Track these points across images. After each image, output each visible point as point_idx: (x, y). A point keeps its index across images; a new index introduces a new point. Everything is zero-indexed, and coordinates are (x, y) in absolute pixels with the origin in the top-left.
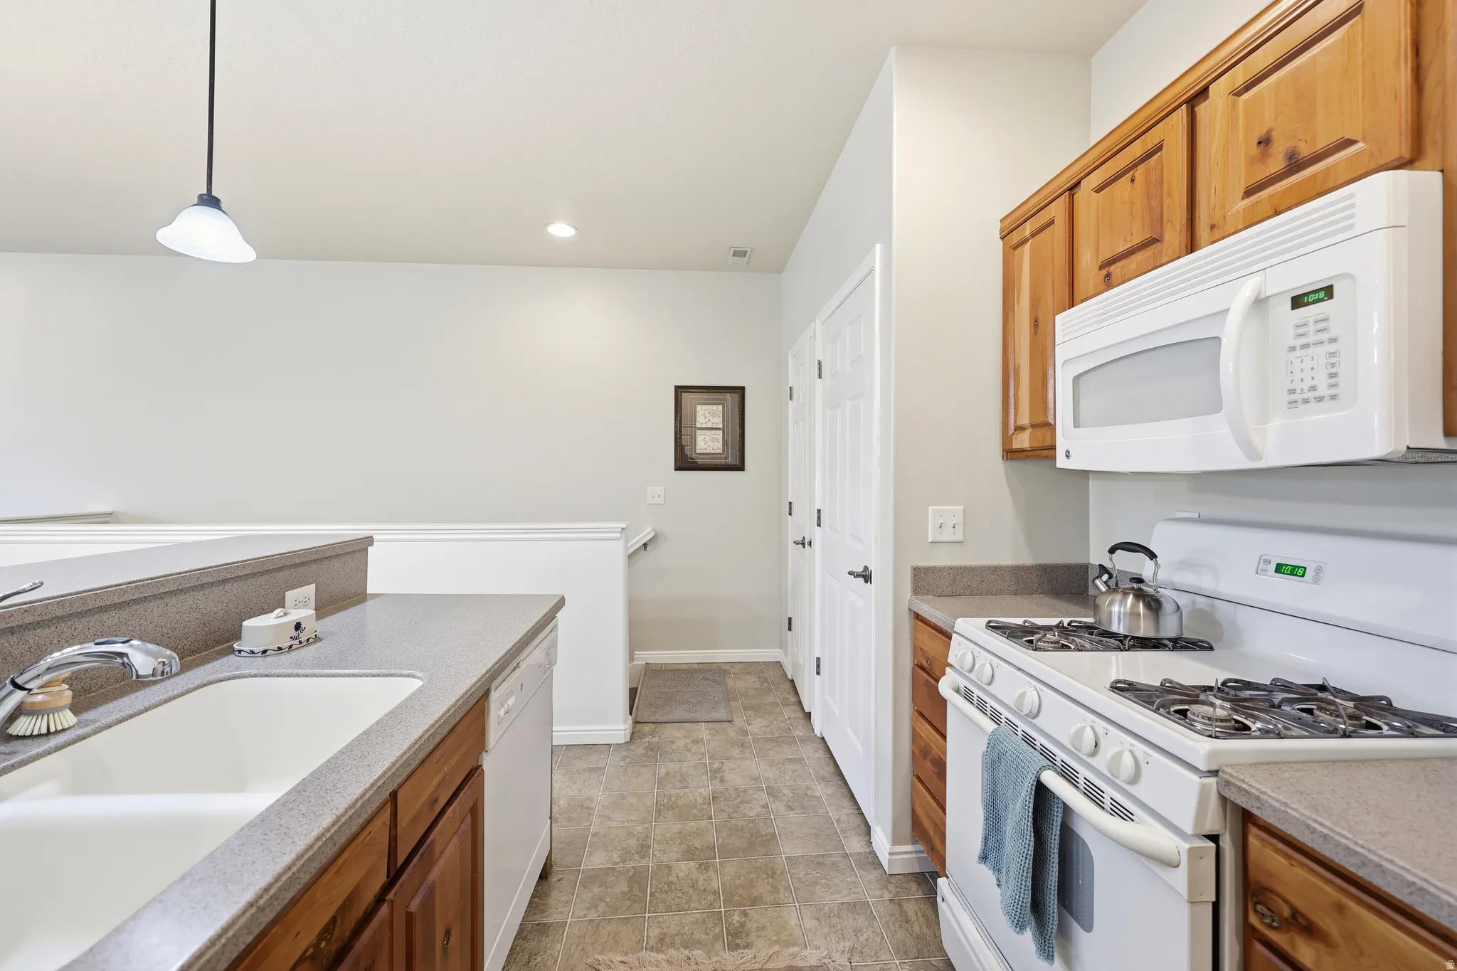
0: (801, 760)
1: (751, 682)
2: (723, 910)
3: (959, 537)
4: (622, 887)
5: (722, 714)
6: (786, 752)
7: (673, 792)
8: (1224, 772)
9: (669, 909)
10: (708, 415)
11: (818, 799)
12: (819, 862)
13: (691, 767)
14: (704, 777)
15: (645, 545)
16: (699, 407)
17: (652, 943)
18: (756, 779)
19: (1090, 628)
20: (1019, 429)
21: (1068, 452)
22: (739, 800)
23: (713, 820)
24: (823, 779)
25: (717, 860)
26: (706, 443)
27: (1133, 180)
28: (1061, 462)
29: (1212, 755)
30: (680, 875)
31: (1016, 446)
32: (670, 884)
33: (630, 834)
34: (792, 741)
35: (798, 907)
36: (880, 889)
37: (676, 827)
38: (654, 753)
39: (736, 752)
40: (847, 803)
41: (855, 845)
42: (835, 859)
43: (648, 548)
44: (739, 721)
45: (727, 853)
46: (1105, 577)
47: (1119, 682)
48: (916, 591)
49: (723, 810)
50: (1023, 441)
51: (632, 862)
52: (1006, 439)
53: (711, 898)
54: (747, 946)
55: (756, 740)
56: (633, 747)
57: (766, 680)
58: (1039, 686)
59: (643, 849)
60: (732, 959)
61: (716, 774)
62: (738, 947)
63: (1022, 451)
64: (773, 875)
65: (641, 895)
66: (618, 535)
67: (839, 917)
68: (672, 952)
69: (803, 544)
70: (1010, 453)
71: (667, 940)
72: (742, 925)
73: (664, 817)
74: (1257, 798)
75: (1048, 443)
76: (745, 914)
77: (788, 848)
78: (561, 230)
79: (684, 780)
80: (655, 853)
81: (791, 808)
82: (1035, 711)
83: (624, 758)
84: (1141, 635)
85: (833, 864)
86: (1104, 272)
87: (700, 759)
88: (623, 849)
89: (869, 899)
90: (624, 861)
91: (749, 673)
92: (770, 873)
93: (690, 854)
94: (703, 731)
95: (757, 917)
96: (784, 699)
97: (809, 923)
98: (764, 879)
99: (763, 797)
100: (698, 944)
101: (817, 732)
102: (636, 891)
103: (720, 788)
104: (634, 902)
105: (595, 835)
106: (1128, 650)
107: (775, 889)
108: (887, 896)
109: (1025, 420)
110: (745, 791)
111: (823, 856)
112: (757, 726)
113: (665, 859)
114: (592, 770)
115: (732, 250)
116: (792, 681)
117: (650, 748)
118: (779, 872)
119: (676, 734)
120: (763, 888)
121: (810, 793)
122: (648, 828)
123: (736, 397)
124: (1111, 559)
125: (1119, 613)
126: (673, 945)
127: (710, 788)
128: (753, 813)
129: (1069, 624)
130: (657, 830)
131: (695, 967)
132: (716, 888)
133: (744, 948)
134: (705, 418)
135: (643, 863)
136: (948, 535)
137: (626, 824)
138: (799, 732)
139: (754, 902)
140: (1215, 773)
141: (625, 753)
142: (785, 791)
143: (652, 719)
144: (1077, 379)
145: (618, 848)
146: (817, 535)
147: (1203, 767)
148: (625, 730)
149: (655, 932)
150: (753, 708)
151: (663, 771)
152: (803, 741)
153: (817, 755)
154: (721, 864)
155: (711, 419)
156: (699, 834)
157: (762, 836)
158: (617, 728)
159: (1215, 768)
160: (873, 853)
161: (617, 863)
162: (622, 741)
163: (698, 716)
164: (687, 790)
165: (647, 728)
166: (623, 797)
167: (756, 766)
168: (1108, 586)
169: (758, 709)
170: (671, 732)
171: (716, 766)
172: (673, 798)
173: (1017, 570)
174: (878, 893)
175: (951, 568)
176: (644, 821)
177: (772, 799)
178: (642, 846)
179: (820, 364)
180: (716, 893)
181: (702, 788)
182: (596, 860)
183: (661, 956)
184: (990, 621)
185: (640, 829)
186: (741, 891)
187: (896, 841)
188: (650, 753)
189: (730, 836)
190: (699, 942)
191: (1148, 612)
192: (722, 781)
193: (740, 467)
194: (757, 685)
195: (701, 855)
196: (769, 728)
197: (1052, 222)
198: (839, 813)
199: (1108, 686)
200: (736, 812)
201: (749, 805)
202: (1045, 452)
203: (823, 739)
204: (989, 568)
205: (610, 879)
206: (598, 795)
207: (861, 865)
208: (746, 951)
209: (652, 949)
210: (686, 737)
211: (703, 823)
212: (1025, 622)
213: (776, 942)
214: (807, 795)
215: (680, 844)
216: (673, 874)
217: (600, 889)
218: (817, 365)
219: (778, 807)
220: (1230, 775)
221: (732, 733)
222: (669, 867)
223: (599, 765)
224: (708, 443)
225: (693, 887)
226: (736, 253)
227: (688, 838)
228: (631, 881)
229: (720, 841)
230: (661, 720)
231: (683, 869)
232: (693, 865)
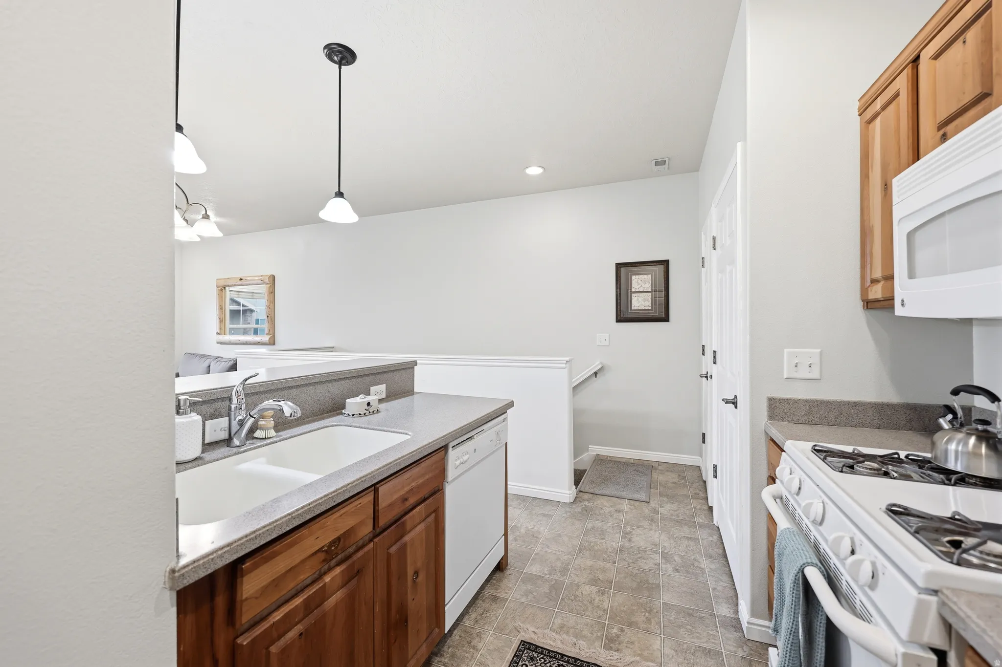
0: (696, 540)
1: (672, 477)
2: (606, 622)
3: (816, 374)
4: (545, 589)
5: (642, 496)
6: (685, 531)
7: (592, 540)
9: (571, 611)
10: (641, 282)
11: (702, 570)
12: (689, 614)
13: (610, 527)
14: (617, 535)
15: (595, 374)
16: (633, 277)
17: (554, 627)
18: (656, 545)
19: (924, 462)
20: (874, 281)
21: (903, 301)
22: (639, 555)
23: (616, 565)
24: (711, 557)
25: (612, 590)
26: (639, 302)
27: (965, 43)
28: (899, 311)
30: (584, 593)
31: (871, 296)
32: (576, 596)
35: (662, 639)
37: (589, 563)
38: (587, 513)
39: (646, 524)
42: (703, 615)
43: (598, 375)
44: (654, 503)
45: (620, 588)
46: (950, 417)
47: (894, 505)
48: (772, 417)
49: (624, 560)
50: (876, 292)
52: (864, 291)
53: (600, 613)
54: (617, 650)
55: (663, 519)
57: (684, 478)
59: (564, 570)
61: (627, 535)
62: (611, 648)
63: (877, 301)
64: (650, 612)
65: (556, 597)
66: (564, 365)
67: (694, 654)
69: (707, 377)
70: (869, 304)
71: (565, 628)
72: (618, 636)
73: (583, 554)
76: (622, 630)
77: (666, 597)
79: (603, 534)
80: (572, 575)
81: (677, 571)
82: (819, 520)
83: (566, 513)
85: (701, 618)
86: (942, 130)
87: (618, 523)
88: (552, 567)
89: (723, 651)
90: (551, 574)
91: (672, 471)
92: (648, 609)
93: (594, 582)
94: (625, 505)
95: (629, 634)
96: (695, 493)
97: (668, 651)
98: (642, 612)
99: (658, 558)
100: (584, 638)
101: (715, 522)
102: (554, 593)
103: (627, 545)
104: (551, 600)
105: (536, 554)
106: (953, 485)
107: (649, 620)
108: (740, 653)
109: (878, 274)
110: (645, 551)
111: (694, 610)
112: (667, 509)
113: (577, 580)
114: (544, 515)
115: (654, 162)
116: (705, 482)
117: (585, 509)
118: (655, 611)
119: (603, 503)
120: (640, 618)
121: (696, 564)
122: (570, 559)
123: (661, 268)
124: (955, 400)
126: (567, 632)
127: (620, 543)
128: (647, 567)
129: (907, 457)
130: (576, 561)
132: (606, 607)
134: (638, 284)
135: (562, 579)
136: (804, 373)
137: (557, 553)
139: (630, 625)
140: (934, 593)
141: (566, 508)
142: (676, 558)
143: (590, 491)
144: (910, 234)
145: (548, 565)
146: (714, 370)
147: (921, 584)
148: (569, 494)
149: (558, 621)
150: (667, 496)
151: (590, 526)
153: (711, 539)
154: (614, 594)
155: (643, 285)
156: (604, 571)
157: (649, 583)
158: (565, 492)
159: (934, 587)
160: (738, 619)
161: (546, 574)
162: (567, 501)
163: (624, 494)
164: (604, 541)
165: (586, 496)
166: (560, 536)
167: (656, 536)
168: (953, 425)
169: (671, 498)
171: (628, 530)
172: (592, 544)
173: (881, 409)
175: (807, 401)
176: (570, 554)
177: (664, 561)
178: (564, 568)
179: (714, 238)
180: (605, 611)
181: (615, 541)
182: (534, 569)
183: (557, 636)
184: (815, 446)
185: (566, 557)
186: (623, 615)
187: (753, 614)
188: (585, 512)
189: (626, 578)
190: (586, 637)
192: (630, 540)
193: (666, 319)
194: (676, 481)
195: (601, 584)
197: (897, 95)
199: (884, 508)
200: (635, 563)
201: (645, 561)
203: (718, 528)
204: (848, 403)
205: (539, 582)
206: (544, 530)
208: (616, 653)
209: (554, 630)
210: (610, 507)
211: (608, 565)
213: (639, 655)
215: (589, 573)
216: (580, 591)
217: (532, 586)
218: (712, 240)
219: (669, 568)
221: (646, 511)
222: (578, 586)
223: (550, 513)
224: (641, 302)
225: (591, 602)
226: (657, 164)
227: (596, 571)
228: (552, 587)
229: (617, 578)
230: (597, 493)
231: (587, 589)
232: (594, 589)
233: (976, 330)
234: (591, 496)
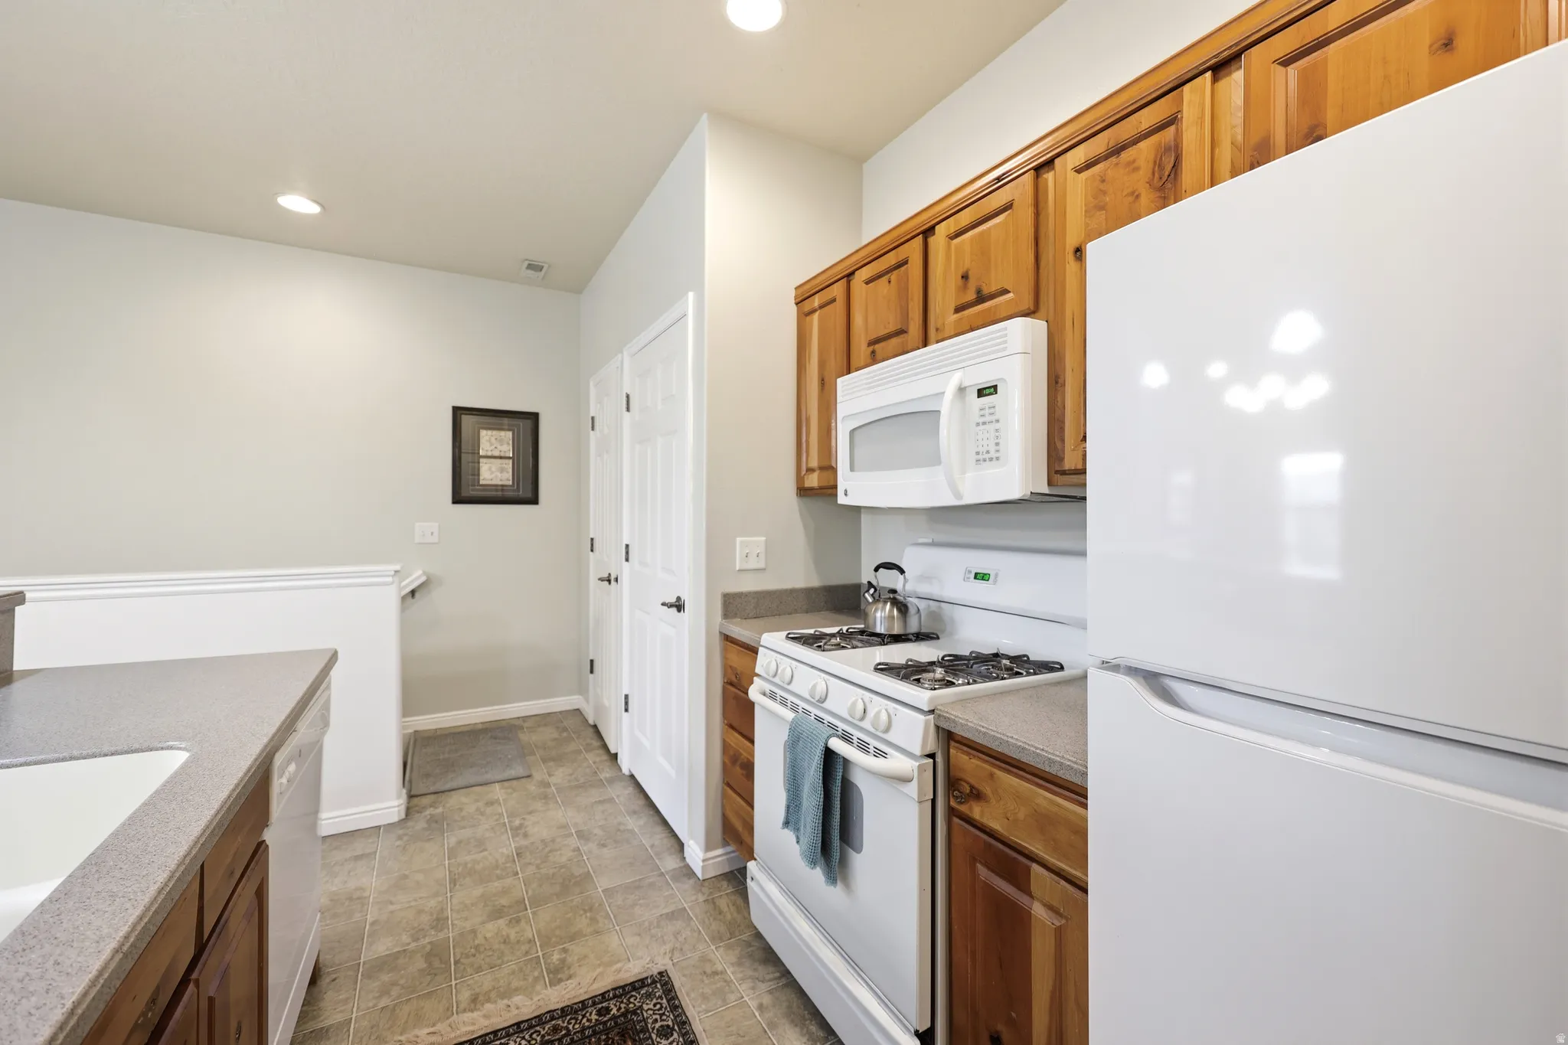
0: (611, 800)
1: (548, 734)
2: (540, 954)
3: (762, 565)
4: (420, 964)
5: (518, 770)
6: (595, 795)
7: (468, 858)
8: (937, 709)
9: (479, 969)
10: (495, 443)
11: (632, 831)
12: (637, 887)
13: (487, 830)
14: (504, 837)
15: (413, 593)
16: (483, 433)
17: (462, 1006)
18: (564, 826)
19: (862, 632)
20: (810, 470)
21: (846, 491)
22: (547, 850)
23: (520, 876)
24: (635, 812)
25: (529, 911)
26: (492, 473)
27: (890, 282)
28: (842, 500)
29: (931, 700)
30: (488, 935)
31: (808, 484)
32: (477, 947)
33: (420, 912)
34: (601, 784)
35: (619, 931)
36: (695, 894)
37: (478, 891)
38: (437, 825)
39: (538, 805)
40: (659, 829)
41: (670, 863)
42: (651, 880)
43: (417, 595)
44: (538, 776)
45: (537, 902)
46: (872, 591)
47: (880, 664)
48: (726, 615)
49: (530, 864)
50: (813, 480)
51: (427, 938)
52: (800, 479)
53: (525, 948)
54: (570, 977)
55: (559, 790)
56: (410, 824)
57: (565, 729)
58: (827, 677)
59: (440, 922)
60: (556, 993)
61: (517, 831)
62: (560, 981)
63: (812, 489)
64: (591, 909)
65: (443, 966)
66: (390, 579)
67: (658, 926)
68: (488, 1006)
69: (609, 581)
70: (803, 491)
71: (481, 998)
72: (563, 961)
73: (460, 885)
74: (954, 721)
75: (832, 483)
76: (565, 950)
77: (602, 883)
78: (298, 204)
79: (481, 844)
80: (456, 922)
81: (604, 846)
82: (823, 697)
83: (400, 838)
84: (895, 633)
85: (652, 885)
86: (871, 348)
87: (497, 820)
88: (414, 929)
89: (685, 905)
90: (416, 940)
91: (545, 725)
92: (586, 908)
93: (497, 913)
94: (497, 791)
95: (576, 949)
96: (587, 744)
97: (630, 940)
98: (581, 915)
99: (574, 842)
100: (517, 990)
101: (625, 771)
102: (437, 963)
103: (524, 842)
104: (437, 975)
105: (374, 923)
106: (887, 644)
107: (593, 920)
108: (701, 898)
109: (814, 463)
110: (553, 841)
111: (639, 880)
112: (560, 776)
113: (468, 925)
114: (357, 858)
115: (527, 263)
116: (595, 726)
117: (433, 820)
118: (597, 905)
119: (464, 800)
120: (582, 923)
121: (622, 828)
122: (441, 902)
123: (529, 423)
124: (876, 577)
125: (881, 617)
126: (489, 1000)
127: (513, 846)
128: (564, 859)
129: (847, 631)
130: (455, 901)
131: (516, 1012)
132: (531, 936)
133: (568, 980)
134: (491, 445)
135: (441, 936)
136: (753, 564)
137: (413, 904)
138: (606, 773)
139: (572, 938)
140: (932, 712)
141: (401, 832)
142: (596, 831)
143: (432, 789)
144: (852, 432)
145: (407, 929)
146: (626, 571)
147: (926, 709)
148: (398, 806)
149: (465, 995)
150: (553, 759)
151: (453, 840)
152: (611, 781)
153: (627, 792)
154: (534, 913)
155: (499, 447)
156: (505, 892)
157: (577, 877)
158: (390, 806)
159: (933, 708)
160: (688, 867)
161: (409, 944)
162: (395, 819)
163: (489, 777)
164: (486, 853)
165: (425, 801)
166: (405, 877)
167: (562, 814)
168: (874, 598)
169: (559, 760)
170: (454, 800)
171: (517, 822)
172: (469, 865)
173: (809, 592)
174: (694, 898)
175: (756, 593)
176: (436, 895)
177: (583, 842)
178: (438, 919)
179: (628, 397)
180: (531, 941)
181: (507, 846)
182: (381, 947)
183: (475, 1014)
184: (789, 634)
185: (433, 903)
186: (558, 932)
187: (708, 847)
188: (434, 825)
189: (540, 886)
190: (516, 989)
191: (900, 615)
192: (526, 835)
193: (534, 501)
194: (556, 735)
195: (514, 911)
196: (573, 776)
197: (834, 300)
198: (652, 839)
199: (872, 669)
200: (545, 862)
201: (559, 853)
202: (829, 490)
203: (632, 776)
204: (786, 591)
205: (402, 961)
206: (370, 881)
207: (675, 879)
208: (569, 981)
209: (464, 1011)
210: (477, 801)
211: (509, 881)
212: (815, 631)
213: (599, 965)
214: (619, 830)
215: (484, 906)
216: (480, 936)
217: (390, 975)
218: (625, 398)
219: (592, 846)
220: (940, 710)
222: (474, 932)
223: (368, 851)
224: (494, 473)
225: (505, 942)
226: (530, 267)
227: (493, 899)
228: (429, 956)
229: (530, 893)
230: (442, 789)
231: (491, 929)
232: (501, 922)
233: (865, 518)
234: (433, 797)
